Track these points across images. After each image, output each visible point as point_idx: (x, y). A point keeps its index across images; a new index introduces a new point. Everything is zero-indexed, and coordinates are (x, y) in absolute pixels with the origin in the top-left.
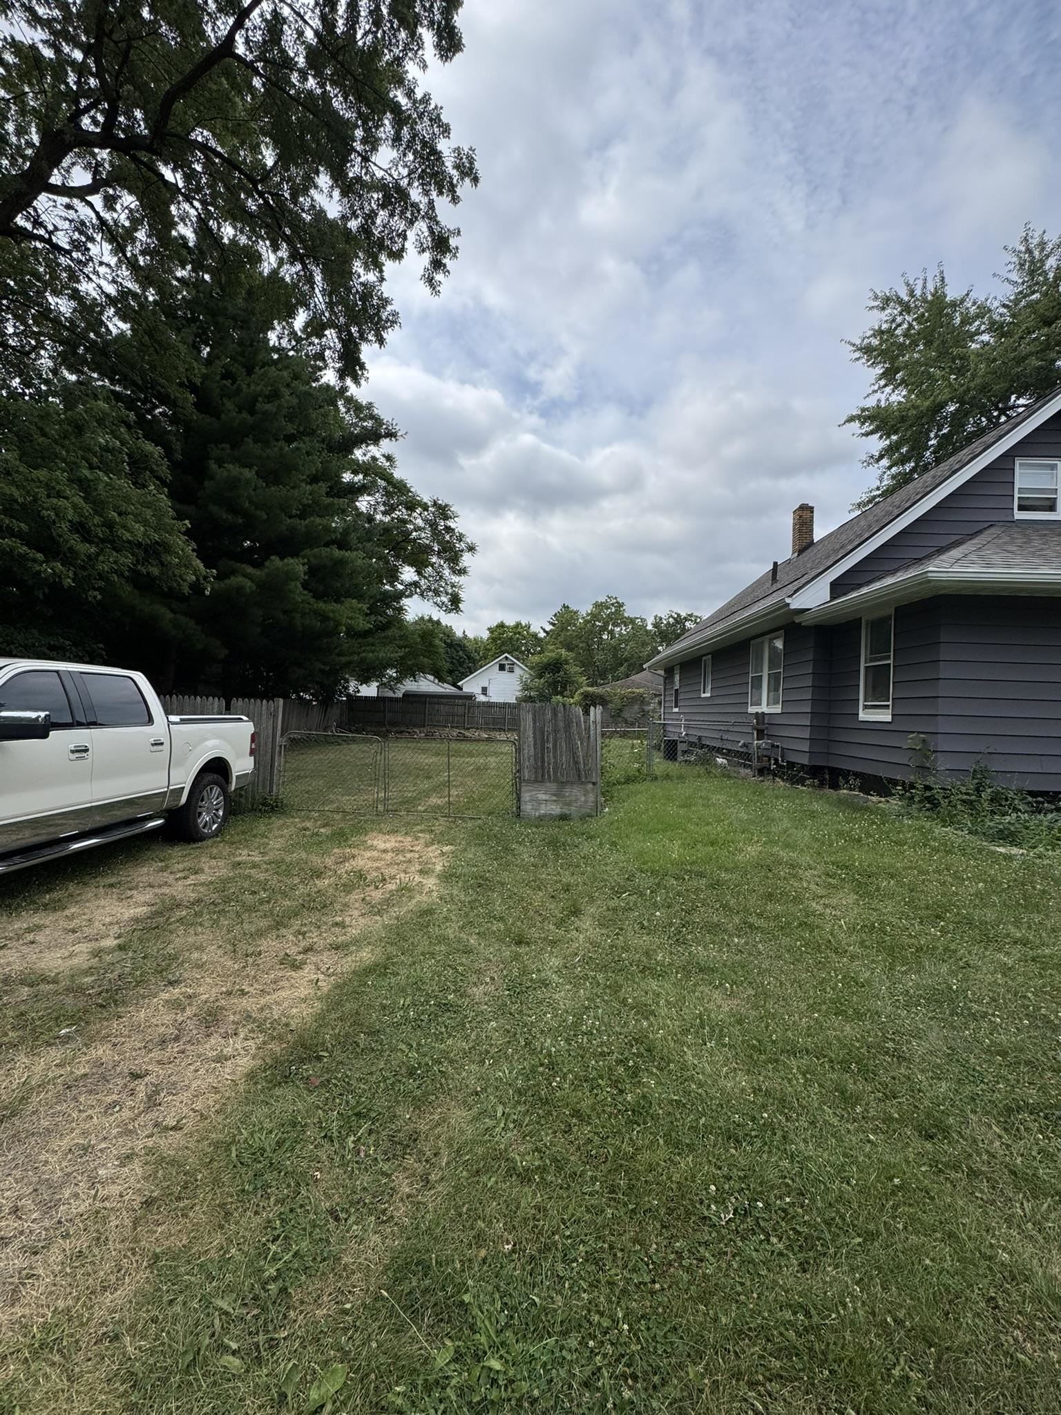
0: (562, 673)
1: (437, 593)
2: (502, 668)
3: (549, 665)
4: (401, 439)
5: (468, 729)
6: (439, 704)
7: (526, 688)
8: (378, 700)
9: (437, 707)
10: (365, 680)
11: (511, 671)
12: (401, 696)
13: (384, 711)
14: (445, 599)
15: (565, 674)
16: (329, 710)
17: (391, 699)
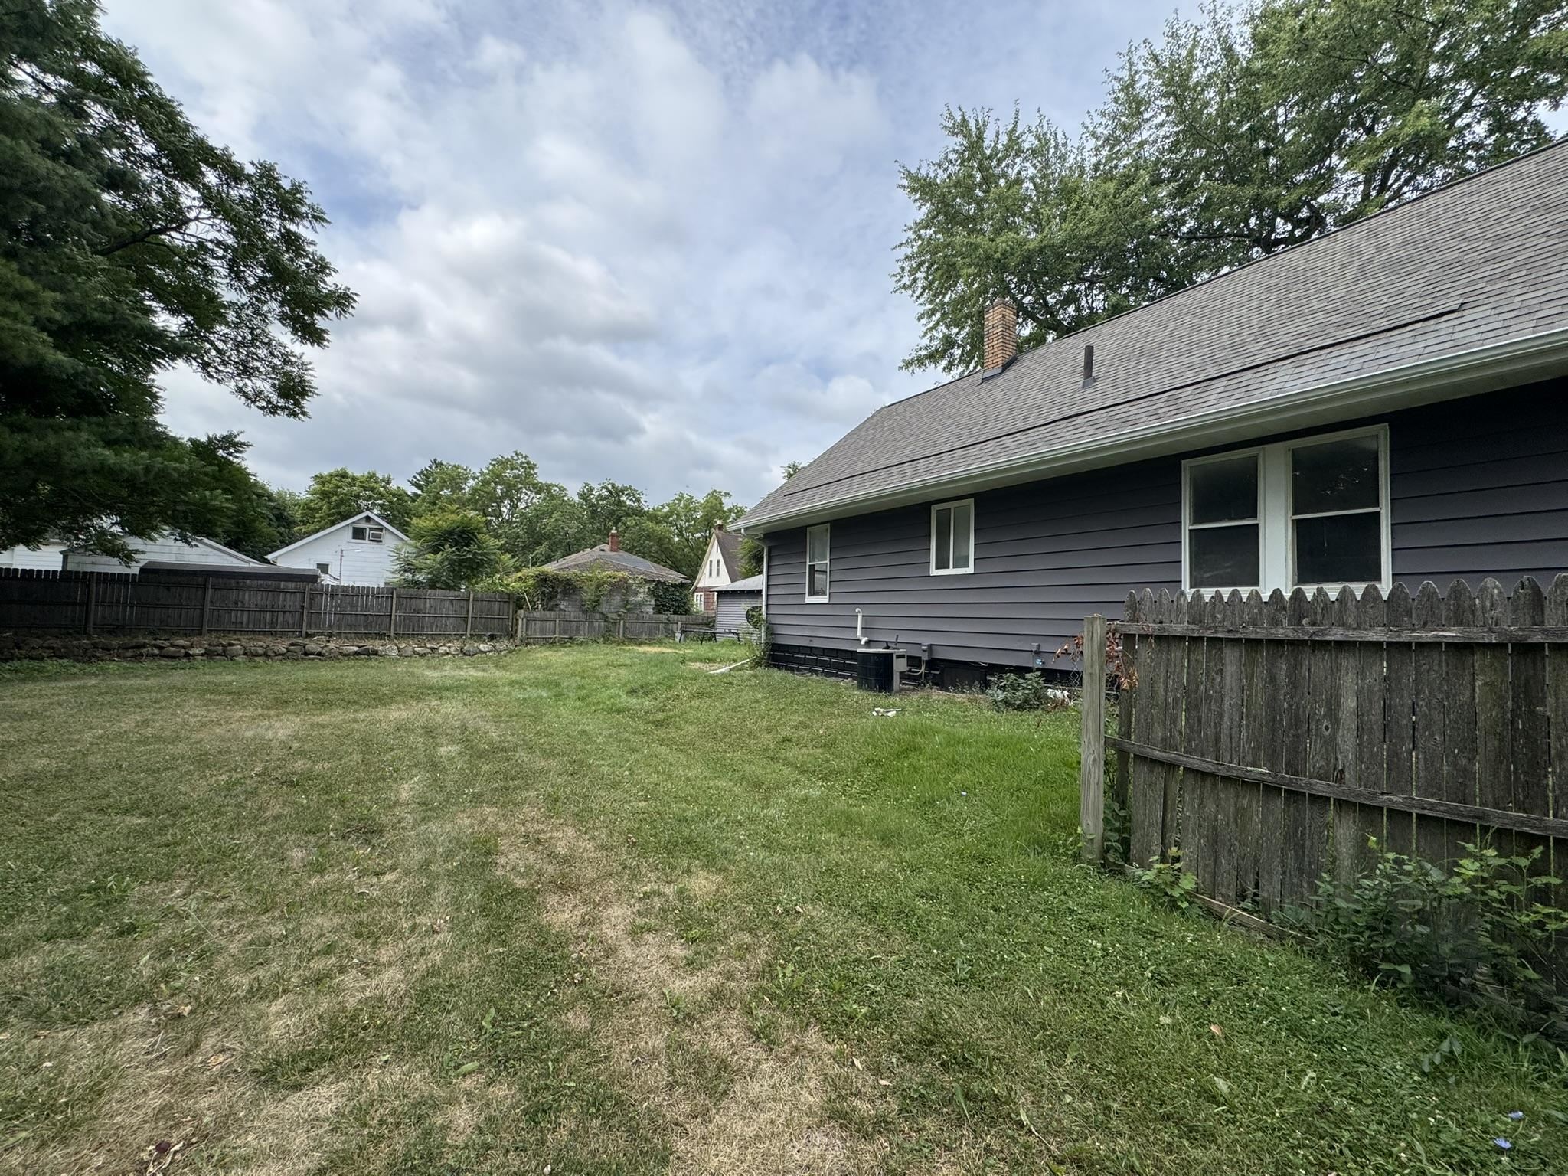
0: (473, 547)
1: (246, 370)
2: (358, 534)
3: (450, 533)
5: (308, 636)
6: (239, 589)
7: (408, 567)
9: (233, 594)
11: (377, 539)
12: (134, 571)
13: (86, 604)
14: (265, 386)
15: (479, 548)
17: (110, 578)
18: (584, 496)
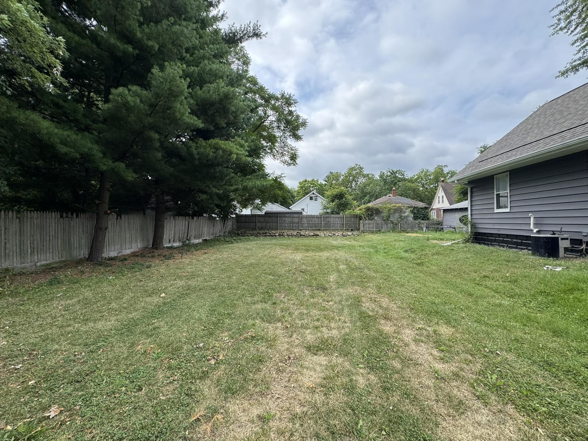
0: (344, 199)
1: (283, 155)
2: (311, 198)
3: (337, 195)
4: (264, 38)
5: (301, 230)
6: (284, 217)
7: (325, 208)
8: (252, 216)
9: (284, 219)
10: (245, 206)
11: (316, 200)
12: (264, 213)
13: (255, 222)
14: (287, 158)
15: (346, 199)
16: (226, 222)
17: (259, 216)
18: (381, 176)
